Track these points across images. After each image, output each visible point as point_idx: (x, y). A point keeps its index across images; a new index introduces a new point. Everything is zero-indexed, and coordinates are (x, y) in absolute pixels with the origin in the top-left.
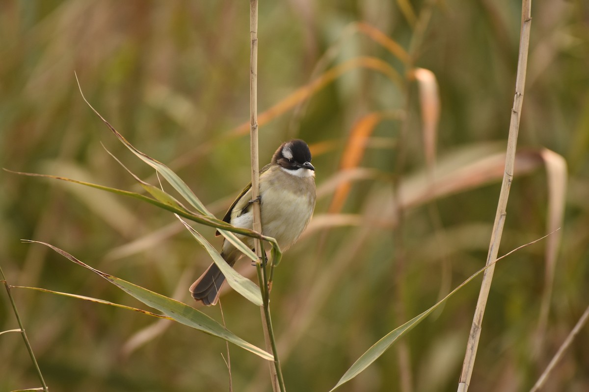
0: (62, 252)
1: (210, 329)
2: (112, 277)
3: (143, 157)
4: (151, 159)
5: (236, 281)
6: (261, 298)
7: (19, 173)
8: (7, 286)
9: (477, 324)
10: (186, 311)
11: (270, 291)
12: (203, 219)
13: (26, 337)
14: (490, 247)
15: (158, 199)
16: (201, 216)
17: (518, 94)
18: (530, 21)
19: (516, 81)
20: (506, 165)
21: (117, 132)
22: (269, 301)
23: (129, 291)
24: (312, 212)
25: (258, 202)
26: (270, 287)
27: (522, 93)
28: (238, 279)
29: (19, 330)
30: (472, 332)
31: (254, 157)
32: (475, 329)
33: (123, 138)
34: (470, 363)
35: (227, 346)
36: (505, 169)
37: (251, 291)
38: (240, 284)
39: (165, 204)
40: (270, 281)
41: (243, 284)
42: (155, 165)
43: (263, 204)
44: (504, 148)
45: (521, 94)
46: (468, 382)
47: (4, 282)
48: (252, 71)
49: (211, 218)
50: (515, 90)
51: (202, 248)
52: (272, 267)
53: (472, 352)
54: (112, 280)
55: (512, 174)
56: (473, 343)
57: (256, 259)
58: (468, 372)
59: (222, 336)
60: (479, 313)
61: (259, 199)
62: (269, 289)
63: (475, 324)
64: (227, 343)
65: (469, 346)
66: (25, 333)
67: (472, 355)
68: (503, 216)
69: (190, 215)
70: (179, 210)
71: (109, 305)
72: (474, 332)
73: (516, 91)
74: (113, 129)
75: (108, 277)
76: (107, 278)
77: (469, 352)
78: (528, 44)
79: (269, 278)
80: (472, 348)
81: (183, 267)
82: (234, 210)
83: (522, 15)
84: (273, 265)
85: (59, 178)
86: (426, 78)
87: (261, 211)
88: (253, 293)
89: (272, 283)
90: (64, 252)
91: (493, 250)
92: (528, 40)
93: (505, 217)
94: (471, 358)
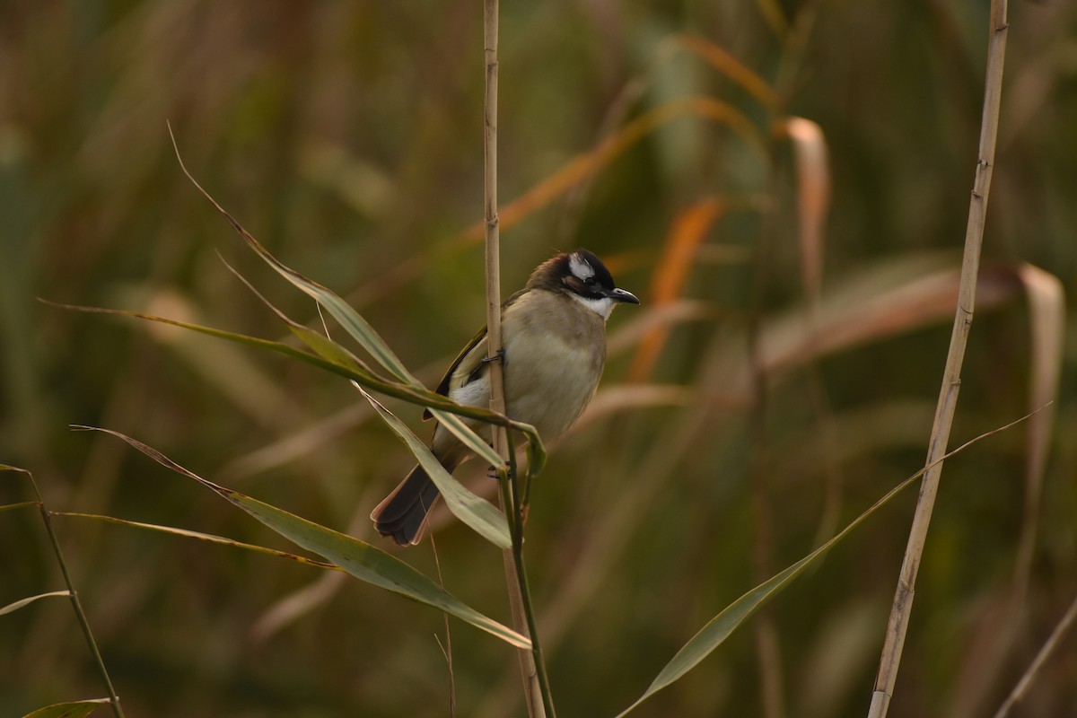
0: (145, 448)
1: (416, 590)
2: (236, 495)
3: (292, 277)
4: (306, 281)
5: (462, 503)
6: (509, 535)
7: (68, 307)
8: (44, 513)
9: (906, 584)
10: (370, 558)
11: (525, 522)
12: (402, 391)
13: (79, 606)
14: (931, 443)
15: (320, 354)
16: (398, 386)
17: (984, 163)
18: (1006, 31)
19: (979, 140)
20: (960, 293)
21: (244, 231)
22: (523, 540)
23: (267, 520)
24: (596, 381)
25: (499, 362)
26: (525, 515)
27: (991, 163)
28: (465, 500)
29: (67, 593)
30: (897, 598)
31: (491, 278)
32: (902, 592)
33: (255, 241)
34: (893, 654)
35: (447, 621)
36: (959, 300)
37: (489, 522)
38: (471, 509)
39: (334, 362)
40: (525, 504)
41: (475, 509)
42: (313, 292)
43: (507, 363)
44: (957, 261)
45: (989, 164)
46: (890, 691)
47: (39, 506)
48: (487, 121)
49: (418, 388)
50: (978, 157)
51: (400, 442)
52: (529, 478)
53: (897, 635)
54: (236, 500)
55: (972, 310)
56: (900, 620)
57: (500, 463)
58: (889, 672)
59: (437, 603)
60: (910, 565)
61: (502, 356)
62: (523, 519)
63: (903, 585)
64: (446, 616)
65: (893, 624)
66: (77, 599)
67: (897, 640)
68: (955, 387)
69: (379, 383)
70: (360, 374)
71: (231, 545)
72: (901, 598)
73: (980, 158)
74: (237, 226)
75: (229, 494)
76: (228, 496)
77: (891, 636)
78: (1001, 72)
79: (524, 498)
80: (897, 629)
81: (365, 479)
82: (456, 375)
83: (992, 19)
84: (530, 473)
85: (140, 316)
86: (806, 133)
87: (504, 376)
88: (493, 525)
89: (528, 508)
90: (149, 448)
91: (937, 449)
92: (1002, 65)
93: (958, 387)
94: (895, 647)
